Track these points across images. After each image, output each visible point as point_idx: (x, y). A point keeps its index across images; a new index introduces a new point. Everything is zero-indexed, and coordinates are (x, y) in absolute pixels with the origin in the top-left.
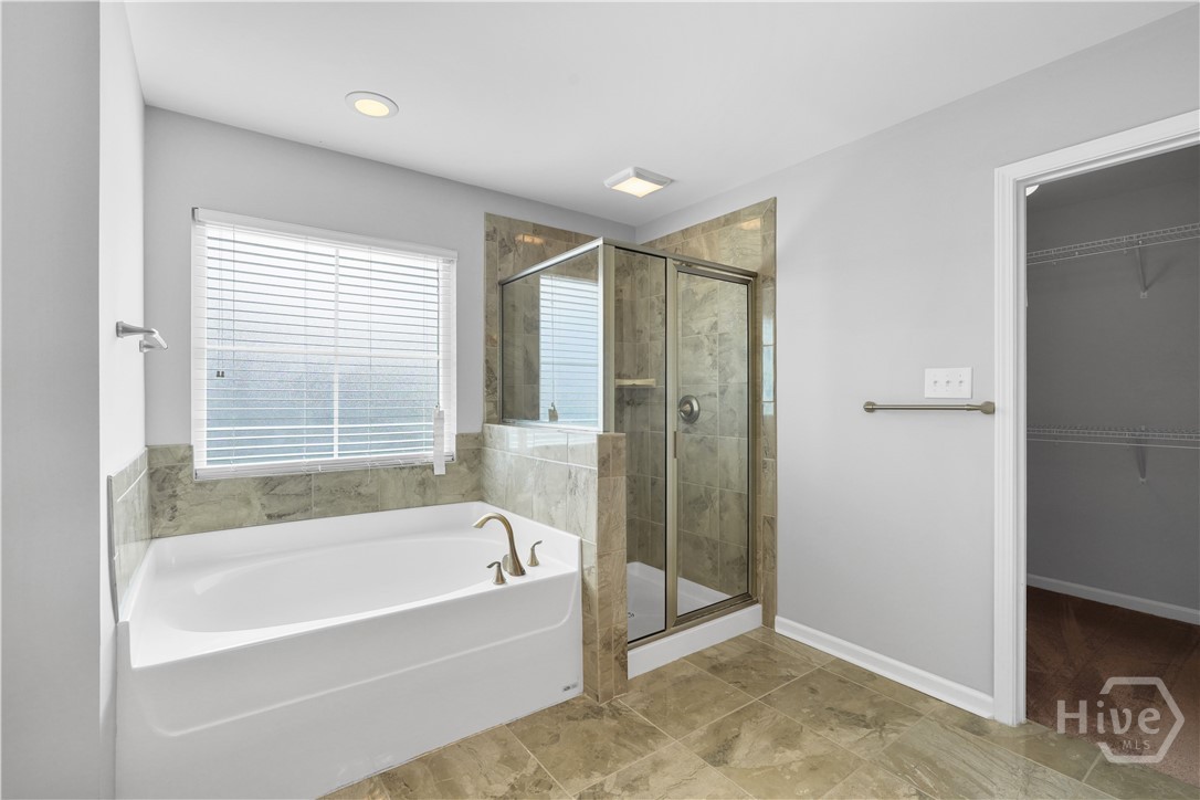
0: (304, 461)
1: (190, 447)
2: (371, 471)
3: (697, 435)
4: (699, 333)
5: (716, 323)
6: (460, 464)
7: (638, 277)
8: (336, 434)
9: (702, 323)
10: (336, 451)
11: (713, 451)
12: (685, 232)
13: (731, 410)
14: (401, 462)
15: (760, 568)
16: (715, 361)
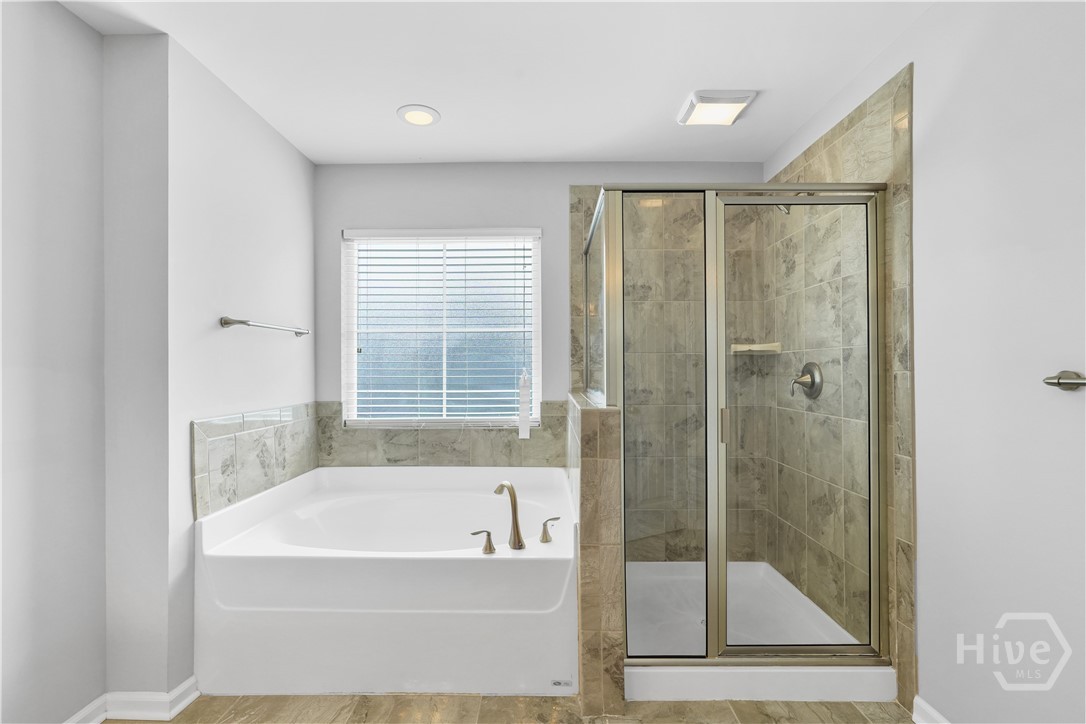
0: (418, 418)
1: (340, 404)
2: (465, 431)
3: (821, 415)
4: (821, 281)
5: (839, 265)
6: (545, 430)
7: (765, 221)
8: (445, 398)
9: (823, 269)
10: (445, 413)
11: (837, 437)
12: (808, 153)
13: (857, 382)
14: (490, 424)
15: (894, 614)
16: (838, 316)
